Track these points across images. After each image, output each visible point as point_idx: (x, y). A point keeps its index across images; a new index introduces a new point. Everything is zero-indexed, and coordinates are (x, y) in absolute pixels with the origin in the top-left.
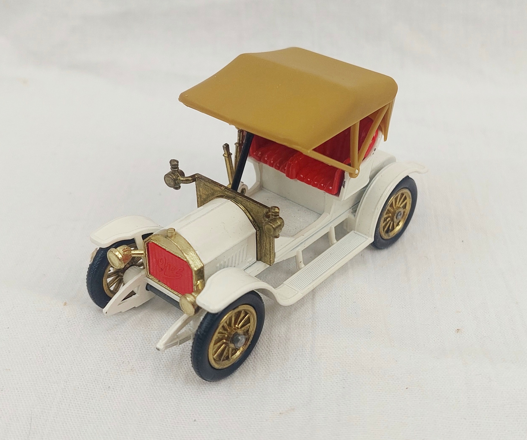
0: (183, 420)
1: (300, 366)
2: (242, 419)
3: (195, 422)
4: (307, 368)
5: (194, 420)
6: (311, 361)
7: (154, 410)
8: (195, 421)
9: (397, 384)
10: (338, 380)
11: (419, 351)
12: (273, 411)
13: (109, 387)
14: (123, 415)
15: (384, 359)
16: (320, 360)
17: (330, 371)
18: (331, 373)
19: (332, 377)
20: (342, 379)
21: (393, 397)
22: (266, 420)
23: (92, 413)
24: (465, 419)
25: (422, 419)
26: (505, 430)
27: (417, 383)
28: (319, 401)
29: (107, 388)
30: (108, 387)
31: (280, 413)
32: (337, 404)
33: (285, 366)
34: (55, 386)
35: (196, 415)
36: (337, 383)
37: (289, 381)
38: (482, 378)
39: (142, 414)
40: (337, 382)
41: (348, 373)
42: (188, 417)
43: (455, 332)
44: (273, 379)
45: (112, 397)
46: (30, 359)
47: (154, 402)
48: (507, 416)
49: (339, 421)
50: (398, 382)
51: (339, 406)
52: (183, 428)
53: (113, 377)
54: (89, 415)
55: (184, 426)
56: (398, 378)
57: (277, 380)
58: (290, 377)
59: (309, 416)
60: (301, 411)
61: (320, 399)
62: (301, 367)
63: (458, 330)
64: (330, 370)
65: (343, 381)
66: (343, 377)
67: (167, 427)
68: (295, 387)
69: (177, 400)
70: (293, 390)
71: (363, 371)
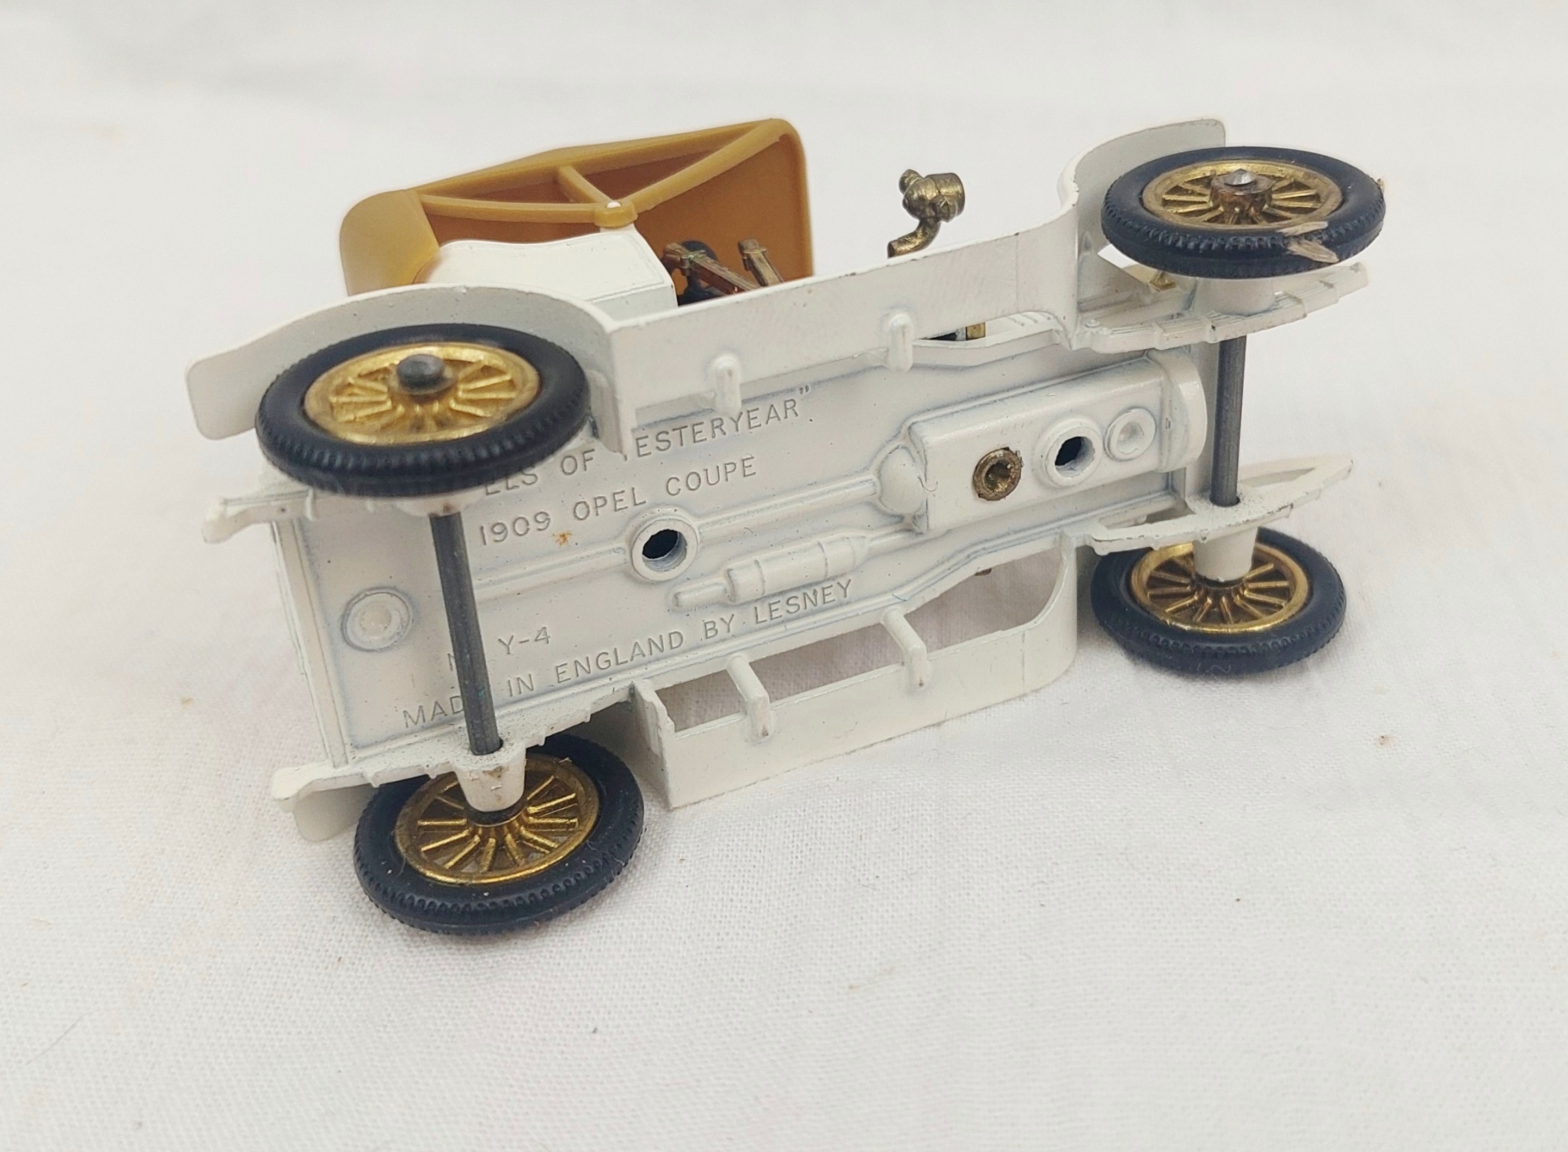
0: (561, 1032)
1: (905, 846)
2: (737, 1015)
3: (597, 1036)
4: (926, 851)
5: (592, 1030)
6: (940, 833)
7: (472, 1010)
8: (595, 1031)
9: (1207, 888)
10: (1023, 885)
11: (1268, 792)
12: (829, 982)
13: (340, 959)
14: (378, 1031)
15: (1162, 820)
16: (967, 828)
17: (997, 858)
18: (1002, 863)
19: (1005, 874)
20: (1036, 881)
21: (1197, 927)
22: (810, 1012)
23: (289, 1034)
24: (1425, 980)
25: (1289, 986)
26: (1551, 1009)
27: (1270, 882)
28: (967, 942)
29: (333, 964)
30: (336, 960)
31: (851, 987)
32: (1025, 954)
33: (861, 849)
34: (181, 969)
35: (598, 1013)
36: (1020, 891)
37: (875, 889)
38: (1469, 858)
39: (435, 1024)
40: (1020, 888)
41: (1053, 863)
42: (574, 1020)
43: (1375, 744)
44: (824, 884)
45: (349, 986)
46: (108, 890)
47: (473, 985)
48: (1554, 968)
49: (1032, 1005)
50: (1211, 881)
51: (1030, 958)
52: (559, 1056)
53: (350, 932)
54: (281, 1040)
55: (563, 1048)
56: (1209, 871)
57: (838, 889)
58: (877, 877)
59: (940, 991)
60: (914, 976)
61: (969, 939)
62: (910, 851)
63: (1383, 737)
64: (999, 856)
65: (1040, 886)
66: (1040, 875)
67: (512, 1056)
68: (893, 905)
69: (540, 972)
70: (886, 915)
71: (1099, 858)
